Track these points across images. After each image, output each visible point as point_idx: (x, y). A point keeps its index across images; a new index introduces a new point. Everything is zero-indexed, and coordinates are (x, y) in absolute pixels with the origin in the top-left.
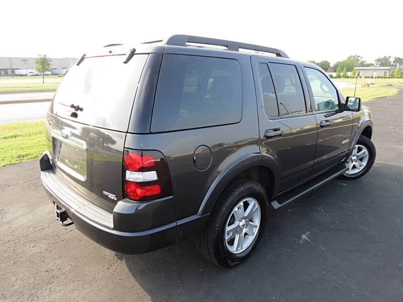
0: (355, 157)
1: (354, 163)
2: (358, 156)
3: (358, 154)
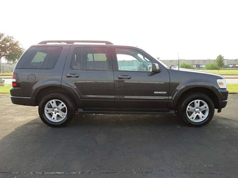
0: (198, 110)
1: (197, 114)
2: (200, 109)
3: (201, 107)
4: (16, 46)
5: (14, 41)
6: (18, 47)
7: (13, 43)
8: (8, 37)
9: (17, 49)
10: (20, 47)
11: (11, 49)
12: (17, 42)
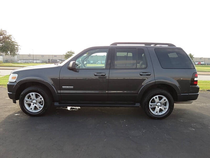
4: (9, 39)
5: (7, 35)
6: (11, 40)
7: (5, 36)
8: (2, 31)
9: (10, 42)
10: (13, 40)
11: (4, 42)
12: (10, 36)
